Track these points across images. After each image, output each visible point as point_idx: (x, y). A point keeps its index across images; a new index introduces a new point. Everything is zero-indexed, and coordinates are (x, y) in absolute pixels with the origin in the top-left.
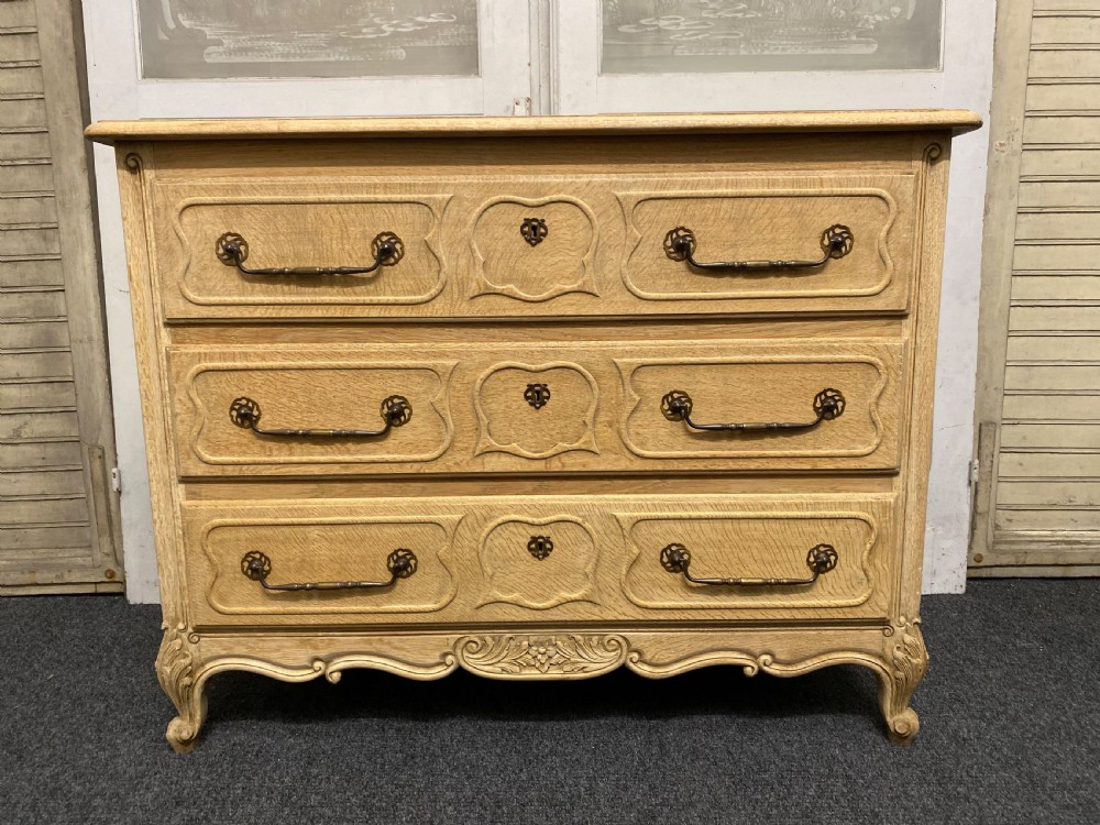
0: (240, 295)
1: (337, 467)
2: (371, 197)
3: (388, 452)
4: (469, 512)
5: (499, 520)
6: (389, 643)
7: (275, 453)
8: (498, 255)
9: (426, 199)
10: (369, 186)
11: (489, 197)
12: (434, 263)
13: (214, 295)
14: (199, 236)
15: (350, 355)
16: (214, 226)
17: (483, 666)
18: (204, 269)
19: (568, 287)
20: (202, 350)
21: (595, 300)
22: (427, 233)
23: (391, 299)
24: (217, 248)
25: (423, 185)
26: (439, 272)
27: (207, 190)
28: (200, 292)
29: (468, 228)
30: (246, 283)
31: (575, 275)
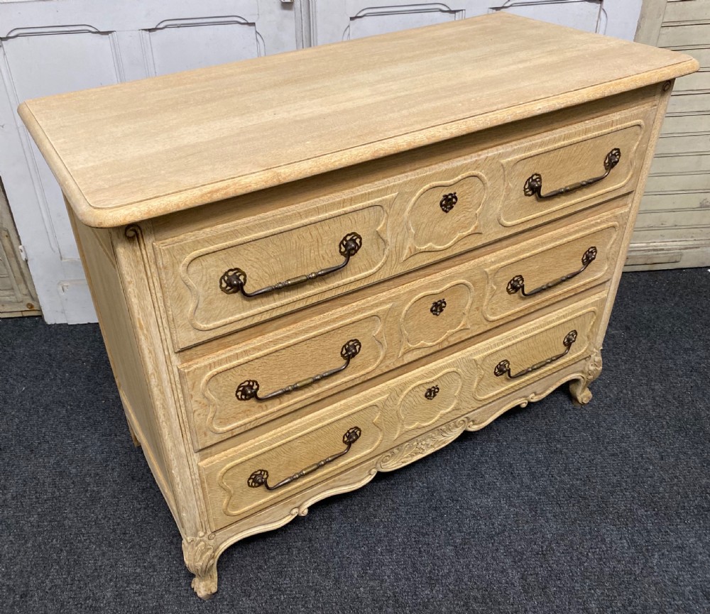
0: (240, 313)
1: (312, 398)
2: (341, 211)
3: (345, 377)
4: (391, 390)
5: (410, 388)
6: (339, 479)
7: (269, 407)
8: (424, 225)
9: (381, 201)
10: (339, 203)
11: (422, 187)
12: (382, 244)
13: (219, 320)
14: (204, 279)
15: (321, 325)
16: (216, 268)
17: (391, 466)
18: (210, 303)
19: (465, 234)
20: (211, 361)
21: (479, 236)
22: (379, 224)
23: (352, 278)
24: (221, 283)
25: (378, 191)
26: (384, 250)
27: (209, 241)
28: (208, 321)
29: (406, 214)
30: (245, 302)
31: (470, 224)
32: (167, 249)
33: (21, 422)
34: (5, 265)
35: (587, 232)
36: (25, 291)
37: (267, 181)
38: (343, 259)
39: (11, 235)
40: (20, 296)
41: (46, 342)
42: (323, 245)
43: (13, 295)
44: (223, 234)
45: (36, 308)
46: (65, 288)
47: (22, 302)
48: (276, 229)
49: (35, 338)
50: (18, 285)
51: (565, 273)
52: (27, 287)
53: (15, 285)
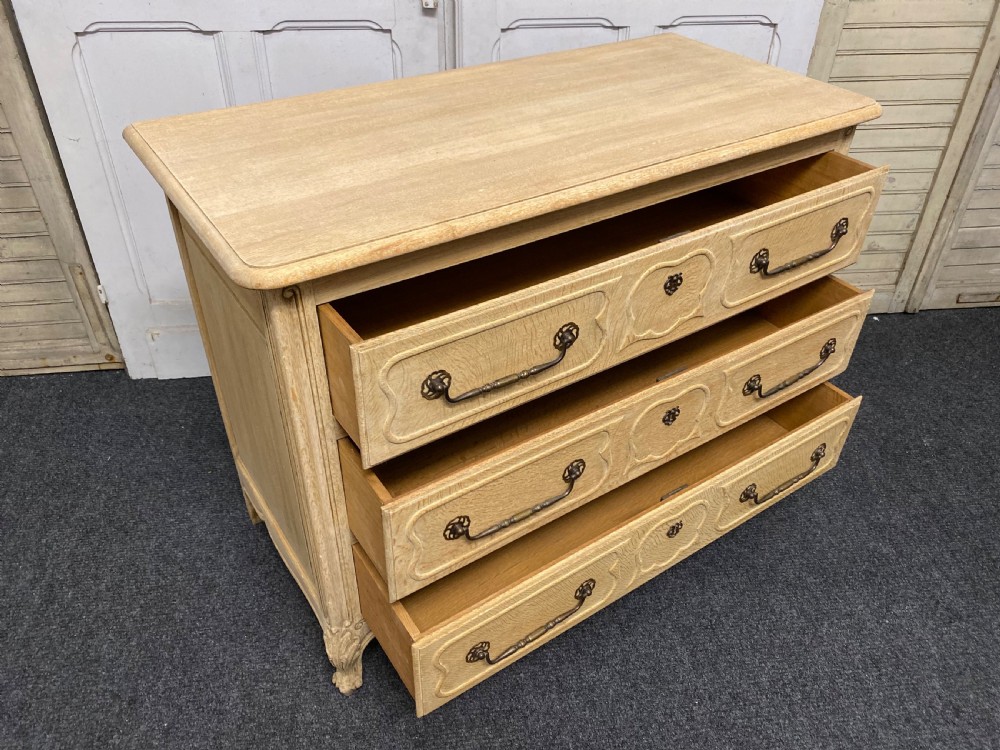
0: (440, 420)
2: (560, 299)
8: (645, 311)
9: (603, 287)
10: (559, 290)
11: (647, 268)
12: (599, 334)
13: (417, 429)
14: (405, 385)
16: (421, 371)
18: (409, 411)
19: (686, 317)
22: (597, 313)
23: (564, 374)
24: (423, 388)
25: (602, 275)
26: (601, 340)
27: (414, 341)
28: (404, 431)
29: (628, 298)
30: (447, 408)
31: (692, 307)
32: (367, 354)
33: (109, 499)
34: (77, 308)
35: (830, 323)
36: (103, 340)
37: (441, 237)
38: (557, 352)
39: (86, 272)
40: (96, 345)
41: (131, 401)
42: (537, 338)
43: (87, 345)
44: (430, 332)
45: (117, 358)
46: (155, 337)
47: (99, 352)
48: (489, 324)
49: (117, 396)
50: (94, 332)
51: (801, 369)
52: (106, 335)
53: (90, 333)
